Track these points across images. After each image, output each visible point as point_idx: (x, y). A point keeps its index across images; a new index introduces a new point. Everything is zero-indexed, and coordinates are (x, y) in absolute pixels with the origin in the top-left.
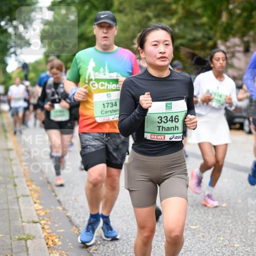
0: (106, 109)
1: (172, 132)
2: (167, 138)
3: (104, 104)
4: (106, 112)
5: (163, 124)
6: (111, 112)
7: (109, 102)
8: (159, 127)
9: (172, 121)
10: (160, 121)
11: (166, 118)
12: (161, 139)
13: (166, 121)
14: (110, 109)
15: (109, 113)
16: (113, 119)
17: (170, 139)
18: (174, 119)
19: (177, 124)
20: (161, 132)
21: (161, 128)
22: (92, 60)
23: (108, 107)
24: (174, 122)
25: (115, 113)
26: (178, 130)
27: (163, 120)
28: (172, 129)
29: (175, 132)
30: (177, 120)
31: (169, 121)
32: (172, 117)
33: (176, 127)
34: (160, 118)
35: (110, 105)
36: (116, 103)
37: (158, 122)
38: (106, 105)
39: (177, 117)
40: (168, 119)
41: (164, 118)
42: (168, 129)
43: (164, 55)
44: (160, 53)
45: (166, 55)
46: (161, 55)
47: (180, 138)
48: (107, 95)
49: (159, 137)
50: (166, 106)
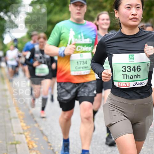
0: (79, 66)
1: (135, 79)
2: (131, 86)
3: (78, 62)
4: (79, 68)
5: (126, 73)
6: (83, 68)
7: (82, 61)
8: (124, 75)
9: (135, 70)
10: (124, 70)
11: (129, 68)
12: (126, 86)
13: (129, 70)
14: (82, 65)
15: (81, 69)
16: (84, 73)
17: (134, 85)
18: (136, 69)
19: (139, 73)
20: (125, 79)
21: (125, 76)
22: (71, 29)
23: (80, 64)
24: (136, 71)
25: (85, 69)
26: (140, 77)
27: (127, 69)
28: (135, 77)
29: (137, 79)
30: (139, 70)
31: (132, 70)
32: (134, 67)
33: (138, 76)
34: (124, 68)
35: (82, 63)
36: (86, 61)
37: (123, 71)
38: (79, 63)
39: (139, 67)
40: (131, 69)
41: (128, 67)
42: (132, 77)
43: (135, 17)
44: (132, 15)
45: (137, 17)
46: (133, 17)
47: (142, 84)
48: (81, 55)
49: (125, 85)
50: (129, 57)
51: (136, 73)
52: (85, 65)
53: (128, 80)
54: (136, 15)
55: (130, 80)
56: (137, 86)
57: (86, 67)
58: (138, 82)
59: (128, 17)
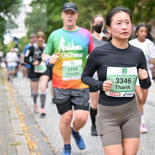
0: (70, 72)
1: (126, 90)
2: (122, 96)
3: (69, 69)
4: (70, 74)
5: (119, 84)
6: (73, 74)
7: (73, 67)
8: (117, 86)
10: (117, 82)
11: (122, 80)
13: (121, 82)
14: (73, 72)
15: (72, 75)
16: (75, 79)
17: (124, 95)
18: (127, 81)
19: (130, 85)
20: (117, 90)
21: (118, 87)
22: (62, 38)
24: (127, 83)
25: (76, 75)
26: (130, 89)
28: (126, 88)
29: (127, 90)
30: (129, 82)
31: (124, 82)
32: (126, 79)
33: (128, 87)
34: (117, 80)
35: (73, 69)
36: (77, 68)
37: (116, 82)
38: (70, 69)
39: (130, 79)
40: (123, 81)
41: (120, 79)
42: (123, 88)
45: (127, 31)
47: (131, 95)
48: (71, 62)
49: (116, 94)
50: (123, 71)
51: (126, 85)
52: (76, 71)
53: (120, 90)
54: (126, 29)
57: (76, 73)
58: (128, 93)
59: (120, 32)
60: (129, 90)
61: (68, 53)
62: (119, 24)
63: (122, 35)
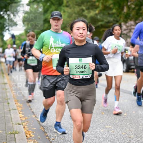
1: (83, 74)
2: (81, 78)
3: (58, 60)
8: (76, 71)
9: (83, 68)
10: (76, 68)
11: (79, 66)
13: (79, 68)
17: (82, 77)
18: (84, 67)
19: (86, 70)
20: (77, 74)
21: (77, 72)
24: (84, 68)
27: (78, 67)
28: (83, 72)
30: (85, 68)
31: (81, 68)
32: (83, 66)
33: (85, 71)
34: (76, 66)
37: (75, 68)
39: (85, 66)
40: (81, 67)
41: (78, 66)
42: (81, 72)
43: (82, 35)
44: (80, 33)
45: (83, 35)
46: (80, 35)
47: (88, 77)
49: (77, 77)
50: (79, 60)
51: (84, 70)
53: (79, 74)
54: (82, 34)
55: (80, 74)
56: (84, 78)
58: (85, 75)
59: (77, 35)
60: (85, 73)
61: (57, 49)
62: (78, 30)
63: (79, 37)
